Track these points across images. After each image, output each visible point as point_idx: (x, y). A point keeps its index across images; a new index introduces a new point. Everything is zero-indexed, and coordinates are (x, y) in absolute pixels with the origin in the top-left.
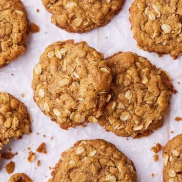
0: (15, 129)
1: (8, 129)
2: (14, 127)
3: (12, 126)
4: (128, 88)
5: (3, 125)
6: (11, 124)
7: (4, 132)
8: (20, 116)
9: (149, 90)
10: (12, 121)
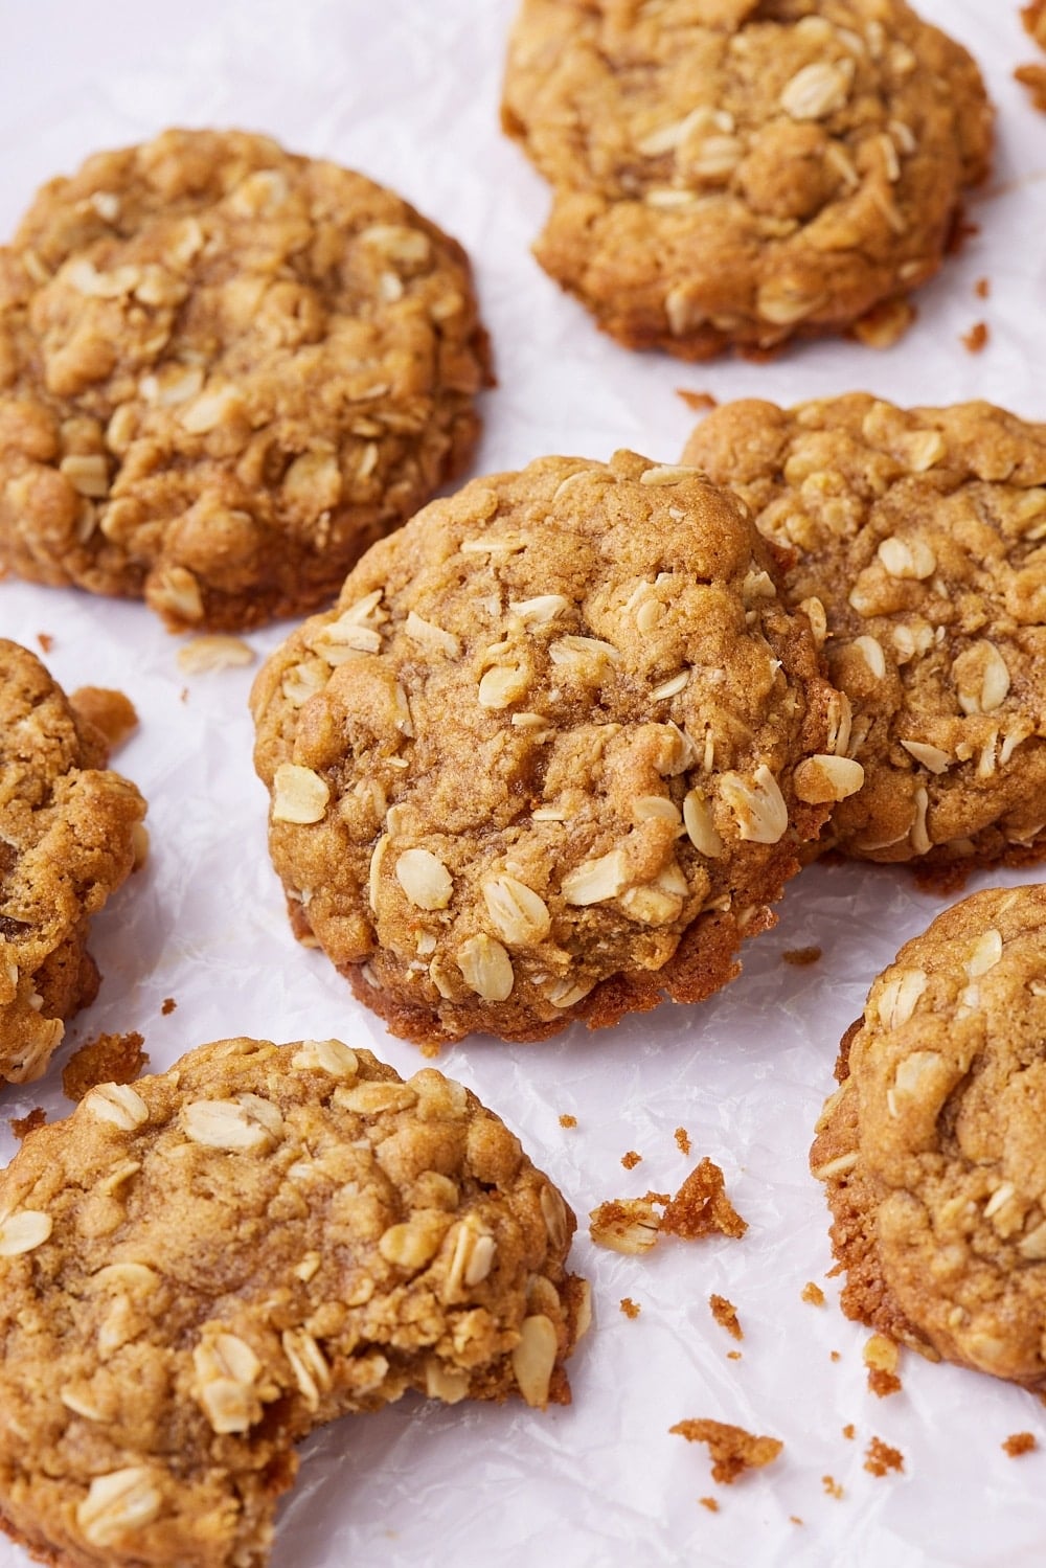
0: (450, 1292)
1: (399, 1279)
2: (448, 1274)
3: (438, 1268)
4: (866, 533)
5: (372, 1242)
6: (436, 1253)
7: (363, 1295)
8: (509, 1227)
9: (986, 475)
10: (444, 1232)
